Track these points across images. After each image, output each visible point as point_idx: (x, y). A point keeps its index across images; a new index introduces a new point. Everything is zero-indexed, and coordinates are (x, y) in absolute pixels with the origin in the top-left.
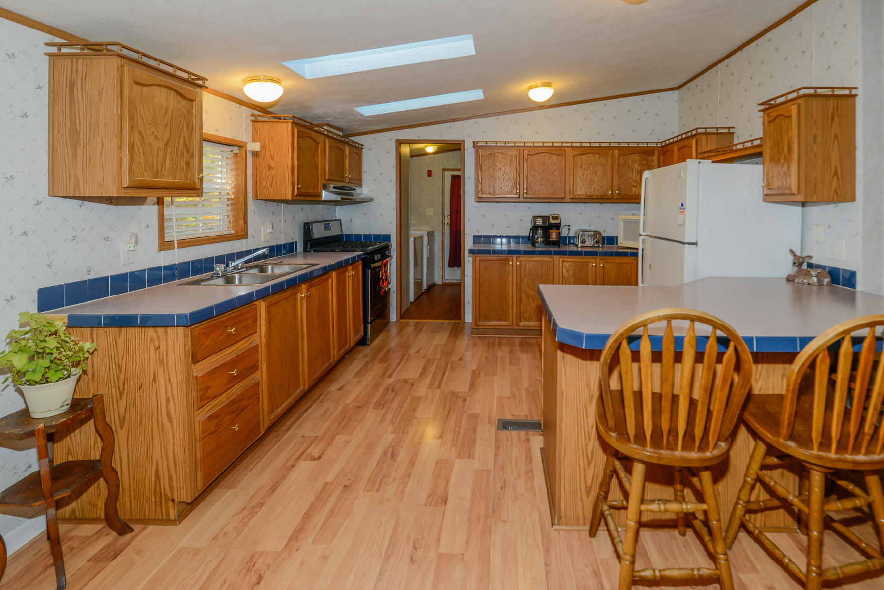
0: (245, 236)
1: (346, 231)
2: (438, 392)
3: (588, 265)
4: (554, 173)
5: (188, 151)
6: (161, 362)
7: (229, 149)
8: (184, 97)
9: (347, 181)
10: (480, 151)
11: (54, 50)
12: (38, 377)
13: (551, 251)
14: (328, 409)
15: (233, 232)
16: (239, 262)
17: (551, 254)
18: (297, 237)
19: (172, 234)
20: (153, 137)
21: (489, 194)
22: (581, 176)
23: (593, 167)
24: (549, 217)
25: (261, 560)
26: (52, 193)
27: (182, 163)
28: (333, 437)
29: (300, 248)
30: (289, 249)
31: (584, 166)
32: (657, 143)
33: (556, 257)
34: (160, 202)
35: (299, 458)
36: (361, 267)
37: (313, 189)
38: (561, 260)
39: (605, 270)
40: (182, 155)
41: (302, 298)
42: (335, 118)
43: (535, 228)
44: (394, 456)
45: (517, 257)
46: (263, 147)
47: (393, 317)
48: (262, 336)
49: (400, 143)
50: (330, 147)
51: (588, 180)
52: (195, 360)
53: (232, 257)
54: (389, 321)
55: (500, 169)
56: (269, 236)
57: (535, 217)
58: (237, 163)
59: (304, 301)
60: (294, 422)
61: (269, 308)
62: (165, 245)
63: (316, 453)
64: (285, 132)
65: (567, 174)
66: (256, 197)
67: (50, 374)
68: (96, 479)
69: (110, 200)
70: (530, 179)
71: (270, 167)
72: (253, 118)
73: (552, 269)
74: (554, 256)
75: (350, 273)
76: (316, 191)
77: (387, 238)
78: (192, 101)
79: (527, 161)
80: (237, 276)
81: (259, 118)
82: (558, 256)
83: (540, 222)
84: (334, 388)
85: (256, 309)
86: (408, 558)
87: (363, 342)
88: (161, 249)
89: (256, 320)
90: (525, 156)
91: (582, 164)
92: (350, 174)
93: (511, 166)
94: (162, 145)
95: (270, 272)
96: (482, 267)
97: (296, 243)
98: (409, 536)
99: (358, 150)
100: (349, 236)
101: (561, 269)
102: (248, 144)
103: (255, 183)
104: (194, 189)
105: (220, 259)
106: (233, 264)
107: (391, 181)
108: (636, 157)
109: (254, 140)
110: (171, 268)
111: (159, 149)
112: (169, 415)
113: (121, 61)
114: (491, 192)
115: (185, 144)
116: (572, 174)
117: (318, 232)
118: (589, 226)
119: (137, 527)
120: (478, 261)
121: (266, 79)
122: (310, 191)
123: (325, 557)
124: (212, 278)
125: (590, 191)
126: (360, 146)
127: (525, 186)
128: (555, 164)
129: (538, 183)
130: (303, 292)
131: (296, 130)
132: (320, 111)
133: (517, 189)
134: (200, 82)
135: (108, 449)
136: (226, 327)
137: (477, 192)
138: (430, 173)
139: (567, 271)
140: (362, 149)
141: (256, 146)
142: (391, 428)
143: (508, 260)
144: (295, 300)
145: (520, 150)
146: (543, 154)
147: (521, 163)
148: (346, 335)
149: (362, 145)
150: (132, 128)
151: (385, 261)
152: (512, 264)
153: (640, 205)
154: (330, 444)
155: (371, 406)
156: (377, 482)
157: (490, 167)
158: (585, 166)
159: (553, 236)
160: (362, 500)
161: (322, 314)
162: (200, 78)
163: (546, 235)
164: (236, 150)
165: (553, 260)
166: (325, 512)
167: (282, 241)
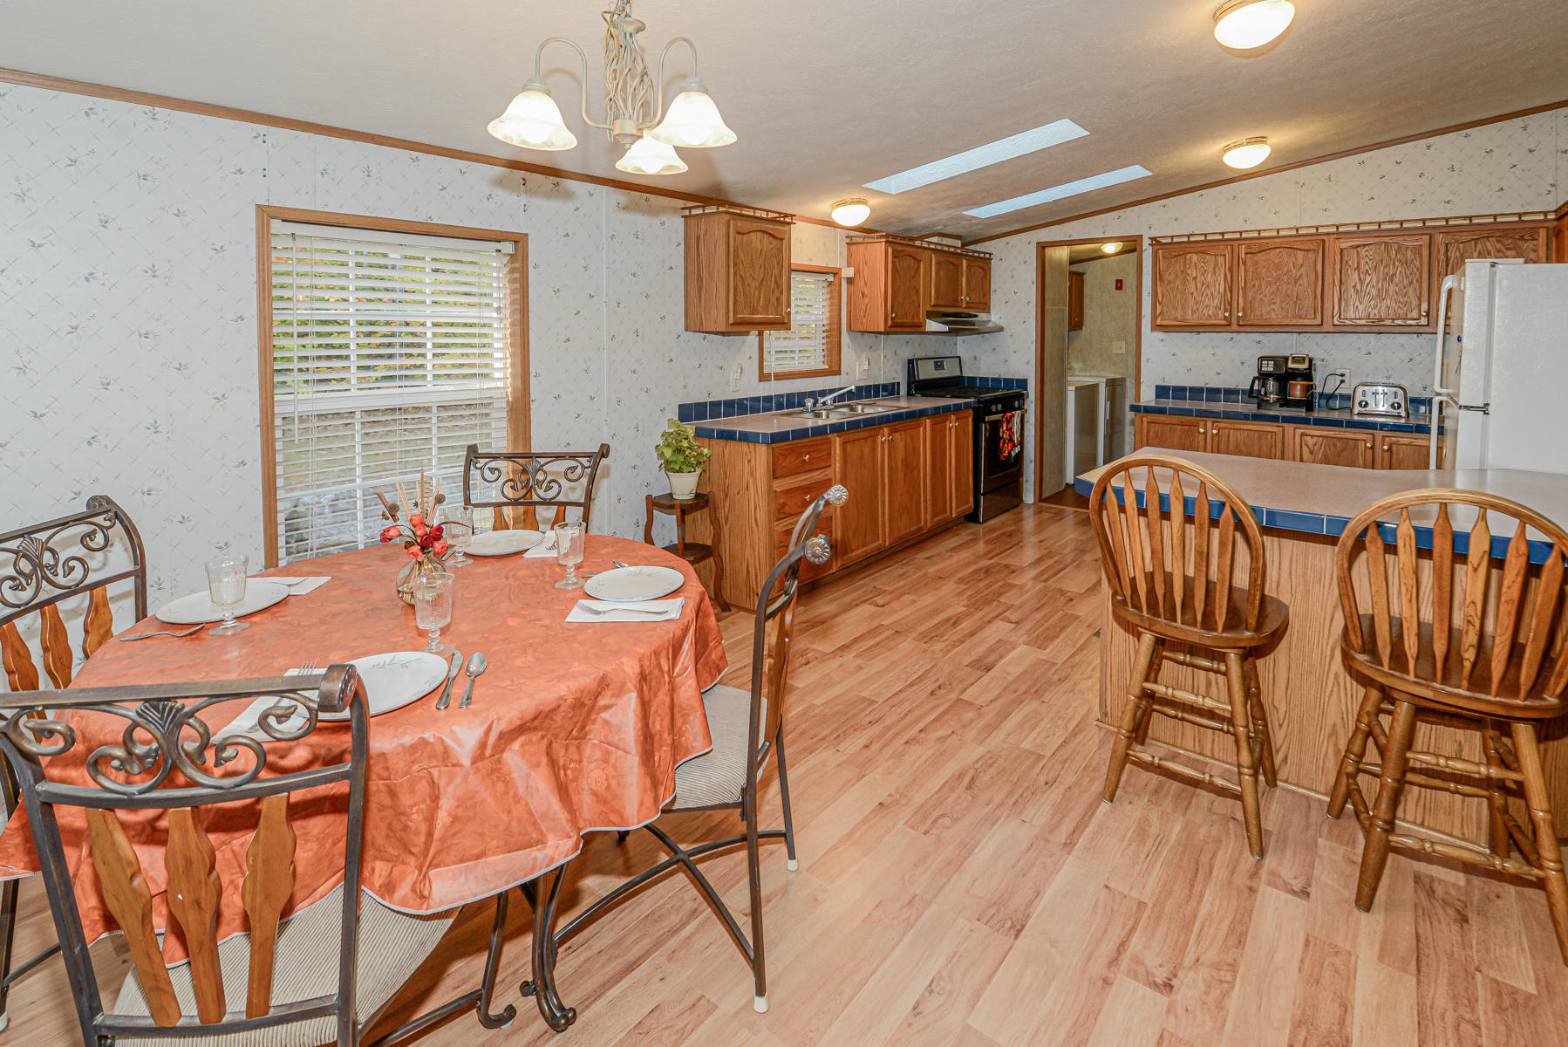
0: (838, 373)
1: (967, 373)
2: (1041, 585)
3: (1356, 446)
4: (1300, 282)
5: (778, 288)
6: (752, 473)
7: (822, 278)
8: (774, 237)
9: (964, 305)
10: (1160, 251)
11: (686, 212)
12: (677, 467)
13: (1278, 417)
14: (907, 572)
15: (827, 367)
16: (828, 399)
17: (1278, 421)
18: (900, 377)
19: (772, 366)
20: (750, 279)
21: (1176, 319)
22: (1358, 287)
23: (1385, 267)
24: (1286, 359)
25: (812, 653)
26: (687, 329)
27: (774, 300)
28: (902, 595)
29: (903, 390)
30: (890, 390)
31: (1364, 268)
32: (1546, 213)
33: (1290, 427)
34: (761, 334)
35: (864, 602)
36: (970, 419)
37: (913, 318)
38: (1299, 432)
39: (1395, 456)
40: (774, 291)
41: (883, 443)
42: (945, 226)
43: (1263, 377)
44: (955, 624)
45: (1213, 422)
46: (857, 272)
47: (1029, 497)
48: (837, 470)
49: (1042, 247)
50: (937, 263)
51: (1374, 292)
52: (775, 477)
53: (823, 393)
54: (1022, 501)
55: (1195, 278)
56: (865, 373)
57: (1262, 359)
58: (831, 292)
59: (886, 445)
60: (870, 575)
61: (844, 444)
62: (764, 377)
63: (881, 602)
64: (878, 251)
65: (1326, 283)
66: (850, 329)
67: (684, 467)
68: (708, 556)
69: (723, 334)
70: (1250, 294)
71: (863, 294)
72: (848, 241)
73: (1279, 446)
74: (1284, 424)
75: (952, 423)
76: (916, 320)
77: (1023, 383)
78: (782, 239)
79: (1244, 263)
80: (824, 412)
81: (855, 240)
82: (1293, 426)
83: (1269, 367)
84: (921, 556)
85: (830, 443)
86: (930, 691)
87: (972, 518)
88: (760, 381)
89: (830, 454)
90: (1243, 256)
91: (1359, 263)
92: (968, 295)
93: (1215, 274)
94: (757, 285)
95: (860, 411)
96: (1152, 433)
97: (898, 384)
98: (938, 679)
99: (984, 263)
100: (972, 379)
101: (1298, 448)
102: (843, 270)
103: (849, 313)
104: (784, 323)
105: (813, 395)
106: (822, 400)
107: (1029, 303)
108: (1488, 245)
109: (849, 266)
110: (768, 399)
111: (756, 288)
112: (756, 520)
113: (727, 217)
114: (1179, 318)
115: (776, 282)
116: (1337, 283)
117: (926, 372)
118: (1388, 378)
119: (734, 610)
120: (1145, 424)
121: (852, 203)
122: (908, 320)
123: (861, 668)
124: (802, 412)
125: (1376, 311)
126: (987, 256)
127: (1241, 305)
128: (1302, 265)
129: (1266, 300)
130: (884, 437)
131: (890, 250)
132: (923, 221)
133: (1225, 311)
134: (788, 220)
135: (717, 537)
136: (801, 453)
137: (1154, 317)
138: (1119, 285)
139: (1311, 453)
140: (990, 259)
141: (848, 272)
142: (965, 602)
143: (1197, 426)
144: (874, 443)
145: (1232, 246)
146: (1278, 251)
147: (1235, 268)
148: (945, 503)
149: (990, 254)
150: (735, 273)
151: (1009, 414)
152: (1205, 433)
153: (1436, 340)
154: (898, 598)
155: (953, 580)
156: (929, 637)
157: (1177, 276)
158: (1367, 267)
159: (1297, 391)
160: (907, 645)
161: (910, 467)
162: (786, 216)
163: (1283, 390)
164: (831, 278)
165: (1283, 431)
166: (872, 642)
167: (882, 381)
